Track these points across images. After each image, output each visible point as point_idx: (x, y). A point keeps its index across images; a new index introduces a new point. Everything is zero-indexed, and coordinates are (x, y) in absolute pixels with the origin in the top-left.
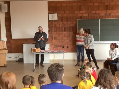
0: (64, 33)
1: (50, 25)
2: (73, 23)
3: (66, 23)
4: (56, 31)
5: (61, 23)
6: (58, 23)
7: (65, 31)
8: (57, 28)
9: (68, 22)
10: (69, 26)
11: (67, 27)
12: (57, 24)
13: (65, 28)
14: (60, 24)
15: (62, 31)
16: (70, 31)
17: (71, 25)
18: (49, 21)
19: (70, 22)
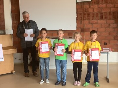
0: (100, 21)
1: (79, 10)
2: (115, 6)
3: (104, 5)
4: (89, 19)
5: (96, 6)
6: (92, 6)
7: (101, 18)
8: (89, 13)
9: (108, 5)
10: (108, 11)
11: (106, 13)
12: (90, 7)
13: (102, 14)
14: (95, 8)
15: (97, 19)
16: (110, 19)
17: (112, 10)
18: (77, 3)
19: (111, 5)
